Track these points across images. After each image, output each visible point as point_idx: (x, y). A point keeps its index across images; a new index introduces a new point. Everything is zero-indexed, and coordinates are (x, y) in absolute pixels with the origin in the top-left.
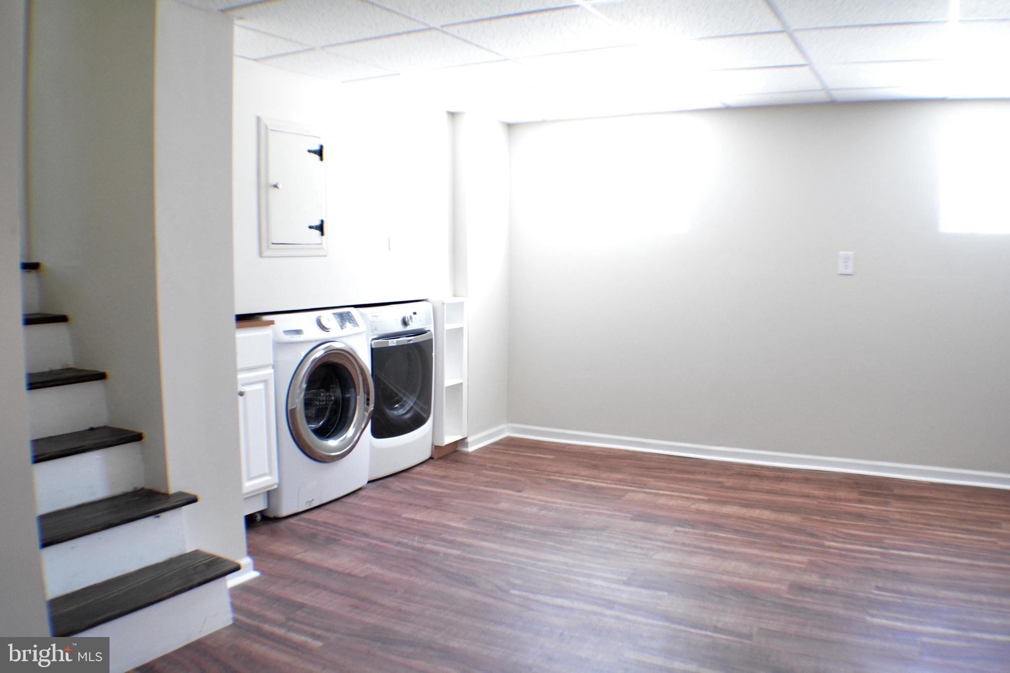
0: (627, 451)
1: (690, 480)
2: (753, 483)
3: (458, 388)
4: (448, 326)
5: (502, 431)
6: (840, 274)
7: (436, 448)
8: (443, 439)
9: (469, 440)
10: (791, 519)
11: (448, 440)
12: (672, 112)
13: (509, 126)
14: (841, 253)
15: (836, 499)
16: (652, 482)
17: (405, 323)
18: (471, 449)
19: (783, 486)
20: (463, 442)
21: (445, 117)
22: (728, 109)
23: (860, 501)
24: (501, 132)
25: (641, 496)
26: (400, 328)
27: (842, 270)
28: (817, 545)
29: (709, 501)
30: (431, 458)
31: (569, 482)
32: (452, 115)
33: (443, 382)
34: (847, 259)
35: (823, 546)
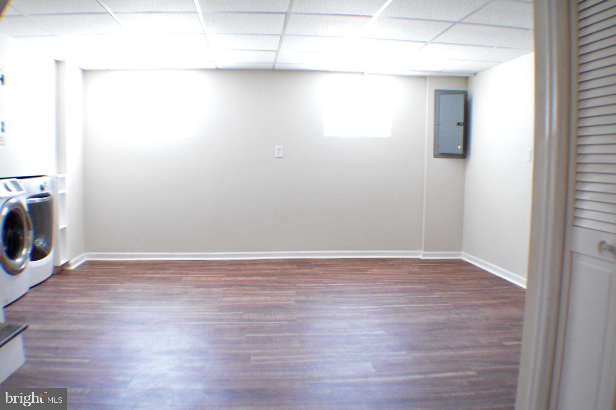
0: (163, 260)
1: (209, 269)
2: (242, 267)
3: (64, 229)
4: (60, 192)
5: (83, 258)
6: (276, 157)
7: (55, 267)
8: (59, 262)
9: (71, 262)
10: (274, 278)
11: (62, 262)
12: (186, 70)
13: (84, 71)
14: (276, 146)
15: (287, 269)
16: (190, 272)
17: (42, 188)
18: (73, 267)
19: (257, 267)
20: (67, 264)
21: (53, 64)
22: (218, 70)
23: (299, 269)
24: (79, 74)
25: (190, 278)
26: (39, 192)
27: (277, 155)
28: (295, 286)
29: (227, 276)
30: (53, 275)
31: (146, 277)
32: (57, 62)
33: (58, 226)
34: (279, 149)
35: (297, 286)
